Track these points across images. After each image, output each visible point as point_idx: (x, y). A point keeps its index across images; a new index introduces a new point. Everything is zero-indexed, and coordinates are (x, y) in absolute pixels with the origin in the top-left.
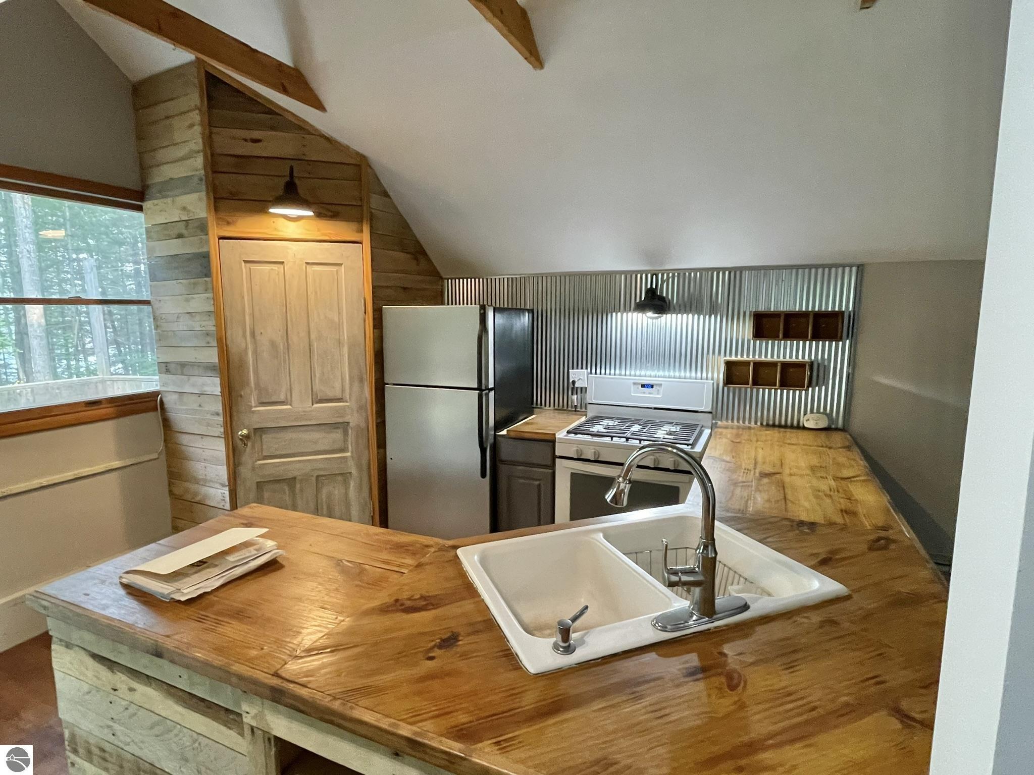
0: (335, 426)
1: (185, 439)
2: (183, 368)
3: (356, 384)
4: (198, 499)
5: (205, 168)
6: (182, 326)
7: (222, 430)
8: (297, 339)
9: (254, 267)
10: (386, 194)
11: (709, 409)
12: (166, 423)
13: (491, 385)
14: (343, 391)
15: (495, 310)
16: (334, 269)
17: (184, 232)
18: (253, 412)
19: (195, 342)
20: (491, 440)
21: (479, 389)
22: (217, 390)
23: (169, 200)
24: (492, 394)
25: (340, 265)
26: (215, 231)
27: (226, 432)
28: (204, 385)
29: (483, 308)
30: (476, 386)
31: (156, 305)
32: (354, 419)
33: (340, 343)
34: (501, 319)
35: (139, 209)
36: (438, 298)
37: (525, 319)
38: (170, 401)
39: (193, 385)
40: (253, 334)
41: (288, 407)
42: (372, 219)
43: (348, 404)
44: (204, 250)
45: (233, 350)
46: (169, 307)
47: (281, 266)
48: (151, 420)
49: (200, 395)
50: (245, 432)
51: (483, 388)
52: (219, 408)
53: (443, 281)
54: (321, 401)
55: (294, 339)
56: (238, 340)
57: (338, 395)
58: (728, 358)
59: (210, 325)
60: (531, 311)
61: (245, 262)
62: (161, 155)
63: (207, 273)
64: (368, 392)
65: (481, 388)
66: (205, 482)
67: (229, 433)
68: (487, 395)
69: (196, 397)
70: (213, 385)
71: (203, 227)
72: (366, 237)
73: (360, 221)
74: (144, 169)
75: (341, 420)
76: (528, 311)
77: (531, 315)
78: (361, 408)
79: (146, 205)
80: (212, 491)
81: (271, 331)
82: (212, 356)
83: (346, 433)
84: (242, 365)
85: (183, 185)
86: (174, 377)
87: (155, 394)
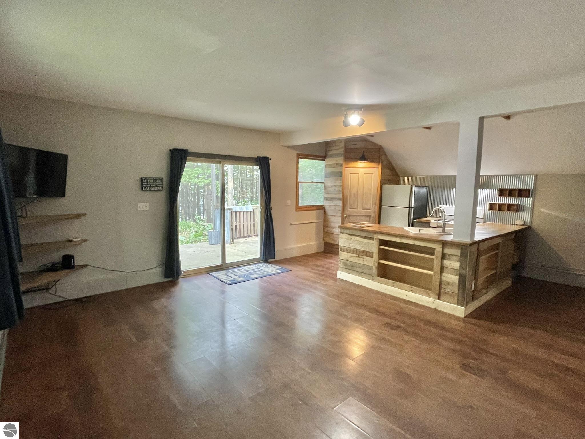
0: (367, 216)
1: (330, 217)
2: (332, 199)
3: (374, 206)
4: (332, 232)
5: (344, 151)
6: (332, 189)
7: (341, 214)
8: (360, 193)
9: (352, 175)
10: (386, 155)
11: (482, 217)
12: (325, 212)
13: (413, 207)
14: (370, 207)
15: (415, 186)
16: (371, 175)
17: (336, 166)
18: (348, 211)
19: (336, 193)
20: (412, 222)
21: (409, 207)
22: (341, 205)
23: (333, 159)
24: (413, 209)
25: (373, 174)
26: (344, 166)
27: (342, 215)
28: (337, 203)
29: (412, 186)
30: (408, 207)
31: (325, 183)
32: (373, 215)
33: (370, 194)
34: (417, 189)
35: (324, 160)
36: (398, 183)
37: (425, 190)
38: (327, 208)
39: (334, 203)
40: (350, 191)
41: (356, 210)
42: (382, 162)
43: (371, 211)
44: (341, 171)
45: (345, 195)
46: (329, 184)
47: (358, 174)
48: (322, 212)
49: (335, 206)
50: (346, 215)
51: (410, 207)
52: (341, 209)
53: (399, 177)
54: (365, 209)
55: (359, 192)
56: (347, 192)
57: (368, 207)
58: (490, 202)
59: (341, 189)
60: (428, 187)
61: (350, 174)
62: (331, 148)
63: (341, 176)
64: (377, 209)
65: (410, 208)
66: (334, 228)
67: (343, 215)
68: (411, 209)
69: (334, 206)
70: (340, 203)
71: (341, 165)
72: (380, 167)
73: (379, 163)
74: (326, 152)
75: (369, 215)
76: (427, 187)
77: (427, 188)
78: (375, 212)
79: (326, 160)
80: (336, 230)
81: (354, 191)
82: (340, 196)
83: (370, 218)
84: (347, 199)
85: (337, 155)
86: (329, 201)
87: (323, 205)
